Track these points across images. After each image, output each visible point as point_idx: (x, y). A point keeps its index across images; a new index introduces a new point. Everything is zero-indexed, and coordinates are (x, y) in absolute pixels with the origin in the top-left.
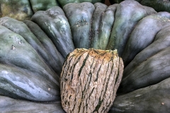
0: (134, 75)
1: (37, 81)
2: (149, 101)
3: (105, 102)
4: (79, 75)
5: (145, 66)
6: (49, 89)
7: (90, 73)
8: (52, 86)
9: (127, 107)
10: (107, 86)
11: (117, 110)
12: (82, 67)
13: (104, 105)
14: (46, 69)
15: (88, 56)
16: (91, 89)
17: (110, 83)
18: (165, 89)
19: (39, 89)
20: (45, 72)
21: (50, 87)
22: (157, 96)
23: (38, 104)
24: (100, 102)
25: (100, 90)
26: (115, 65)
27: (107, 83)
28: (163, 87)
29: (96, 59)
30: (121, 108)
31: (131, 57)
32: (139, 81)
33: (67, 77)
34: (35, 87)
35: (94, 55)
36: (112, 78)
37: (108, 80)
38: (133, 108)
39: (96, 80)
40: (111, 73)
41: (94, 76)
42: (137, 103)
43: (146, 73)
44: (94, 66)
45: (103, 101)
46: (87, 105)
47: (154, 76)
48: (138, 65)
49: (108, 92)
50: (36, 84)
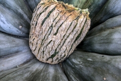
0: (95, 38)
1: (10, 17)
2: (96, 69)
3: (60, 54)
4: (42, 24)
5: (108, 34)
6: (20, 27)
7: (52, 26)
8: (24, 25)
9: (77, 64)
10: (65, 42)
11: (70, 63)
12: (46, 18)
13: (58, 56)
14: (22, 9)
15: (54, 9)
16: (49, 41)
17: (68, 40)
18: (114, 66)
19: (10, 25)
20: (20, 11)
21: (22, 25)
22: (104, 68)
23: (8, 37)
24: (56, 53)
25: (57, 43)
26: (78, 25)
27: (66, 40)
28: (113, 62)
29: (61, 15)
30: (73, 63)
31: (103, 19)
32: (97, 47)
33: (34, 22)
34: (6, 22)
35: (60, 9)
36: (71, 36)
37: (68, 37)
38: (81, 68)
39: (55, 34)
40: (73, 31)
41: (55, 30)
42: (86, 66)
43: (106, 41)
44: (57, 20)
45: (58, 53)
46: (43, 52)
47: (112, 47)
48: (105, 30)
49: (64, 47)
50: (7, 21)
